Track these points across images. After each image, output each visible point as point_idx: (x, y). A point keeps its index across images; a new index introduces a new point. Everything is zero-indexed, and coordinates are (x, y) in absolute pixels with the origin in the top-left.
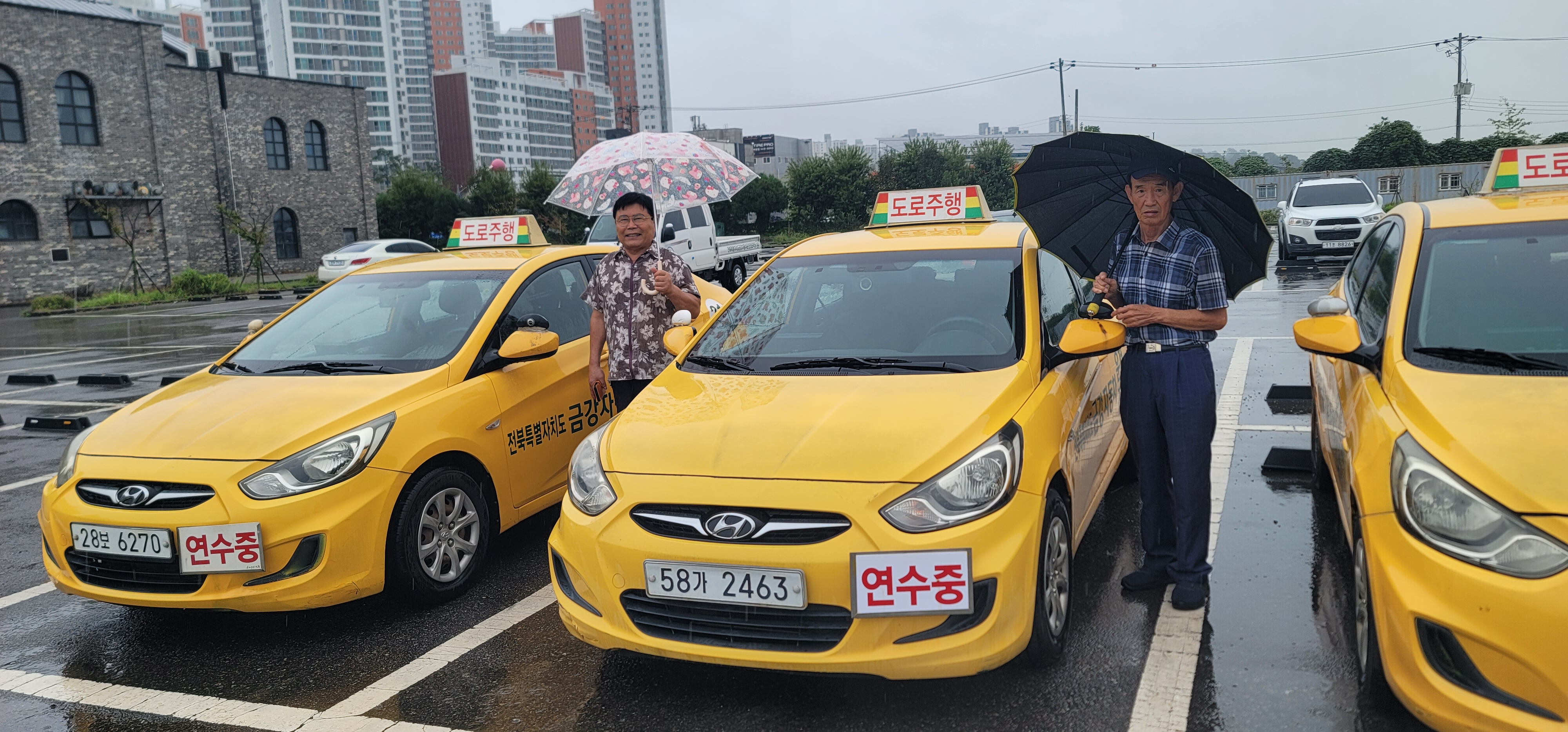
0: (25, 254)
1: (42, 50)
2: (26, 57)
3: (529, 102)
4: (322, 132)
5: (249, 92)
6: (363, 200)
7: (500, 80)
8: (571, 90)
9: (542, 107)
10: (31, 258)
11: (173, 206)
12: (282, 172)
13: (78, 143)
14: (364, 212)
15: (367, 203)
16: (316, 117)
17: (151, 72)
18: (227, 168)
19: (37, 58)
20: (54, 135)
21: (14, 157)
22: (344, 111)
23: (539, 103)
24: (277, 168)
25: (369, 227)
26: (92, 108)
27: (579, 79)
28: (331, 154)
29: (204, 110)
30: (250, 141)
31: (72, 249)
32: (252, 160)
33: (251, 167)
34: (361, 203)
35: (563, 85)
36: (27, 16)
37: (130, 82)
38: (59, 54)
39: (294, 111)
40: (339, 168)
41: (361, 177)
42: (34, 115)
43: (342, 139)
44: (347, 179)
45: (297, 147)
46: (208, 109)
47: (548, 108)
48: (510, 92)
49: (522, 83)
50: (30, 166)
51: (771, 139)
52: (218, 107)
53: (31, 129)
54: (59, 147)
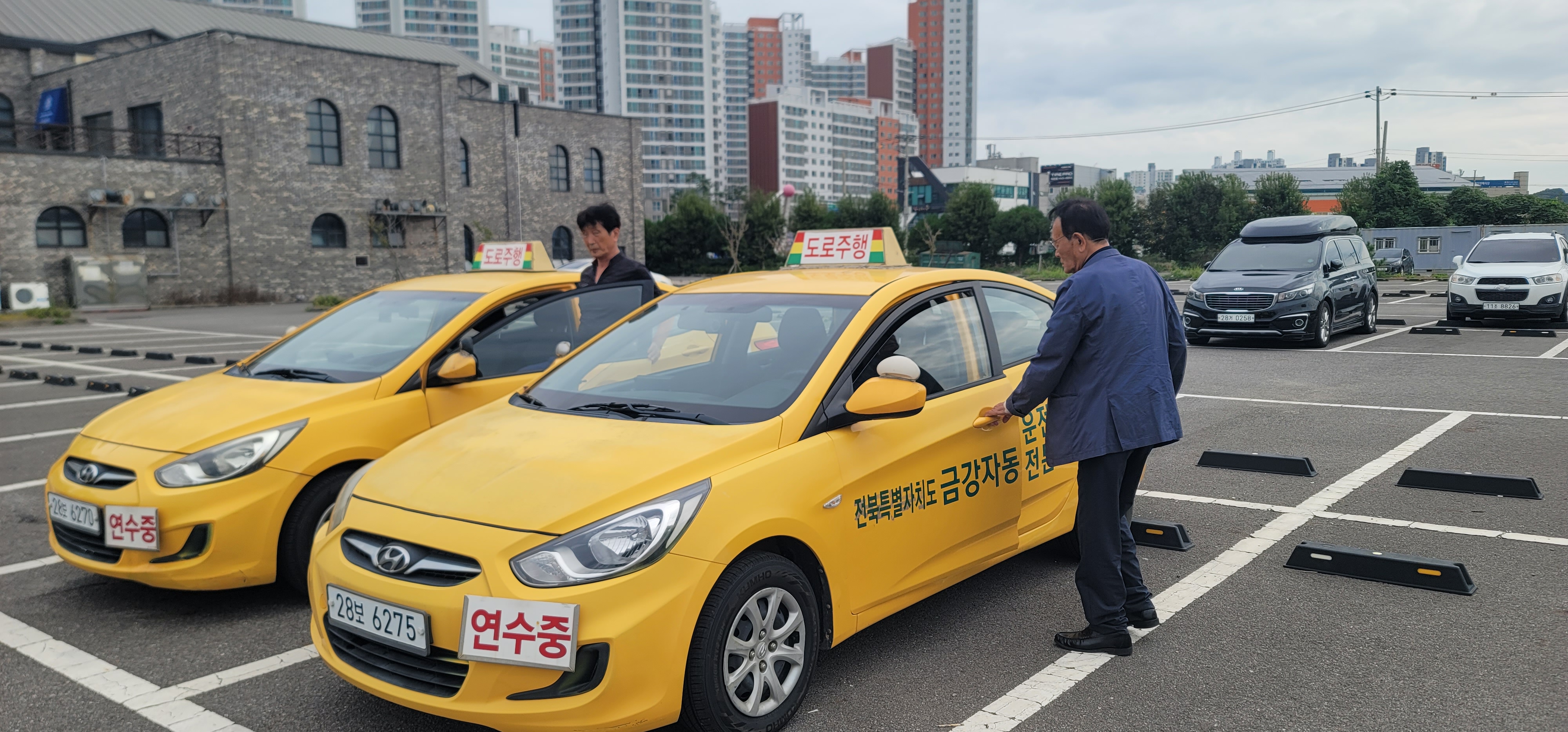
0: (334, 258)
1: (359, 88)
2: (346, 93)
3: (835, 129)
4: (600, 158)
5: (539, 122)
6: (632, 221)
7: (810, 108)
8: (877, 118)
9: (847, 134)
10: (339, 262)
11: (456, 222)
12: (563, 194)
13: (383, 166)
14: (633, 232)
15: (636, 224)
16: (596, 145)
17: (446, 106)
18: (516, 189)
19: (354, 94)
20: (364, 159)
21: (331, 177)
22: (621, 139)
23: (845, 130)
24: (559, 190)
25: (636, 245)
26: (397, 137)
27: (886, 107)
28: (607, 178)
29: (501, 138)
30: (537, 166)
31: (371, 256)
32: (537, 183)
33: (536, 188)
34: (630, 224)
35: (870, 112)
36: (348, 59)
37: (428, 114)
38: (372, 91)
39: (576, 139)
40: (613, 191)
41: (632, 201)
42: (349, 143)
43: (617, 165)
44: (620, 202)
45: (577, 172)
46: (503, 137)
47: (854, 134)
48: (818, 120)
49: (830, 111)
50: (343, 185)
51: (1071, 168)
52: (511, 136)
53: (346, 154)
54: (367, 170)
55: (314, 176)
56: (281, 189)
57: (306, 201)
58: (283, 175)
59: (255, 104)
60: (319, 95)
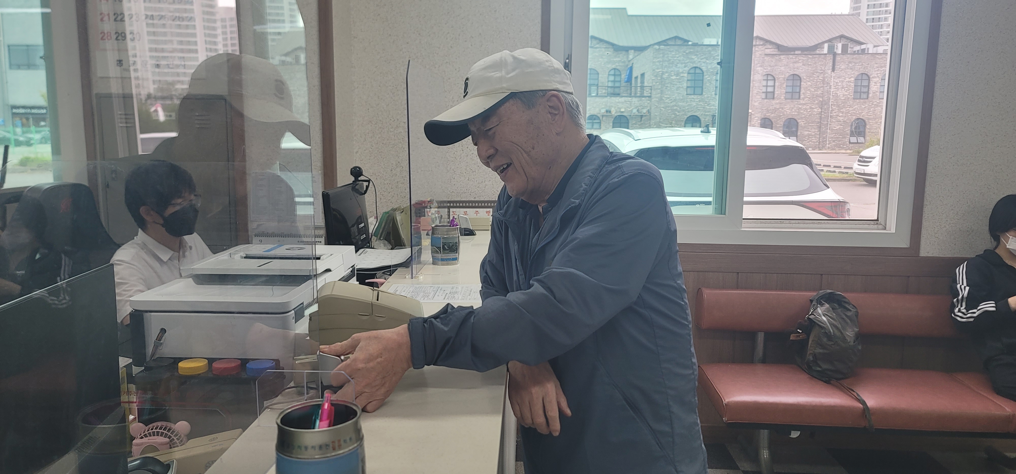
5: (850, 62)
12: (862, 101)
18: (829, 99)
19: (711, 64)
24: (860, 98)
30: (846, 86)
32: (844, 95)
33: (843, 98)
39: (876, 69)
46: (824, 72)
52: (829, 72)
53: (704, 90)
55: (688, 100)
56: (673, 106)
57: (683, 111)
58: (675, 100)
59: (666, 72)
60: (695, 65)
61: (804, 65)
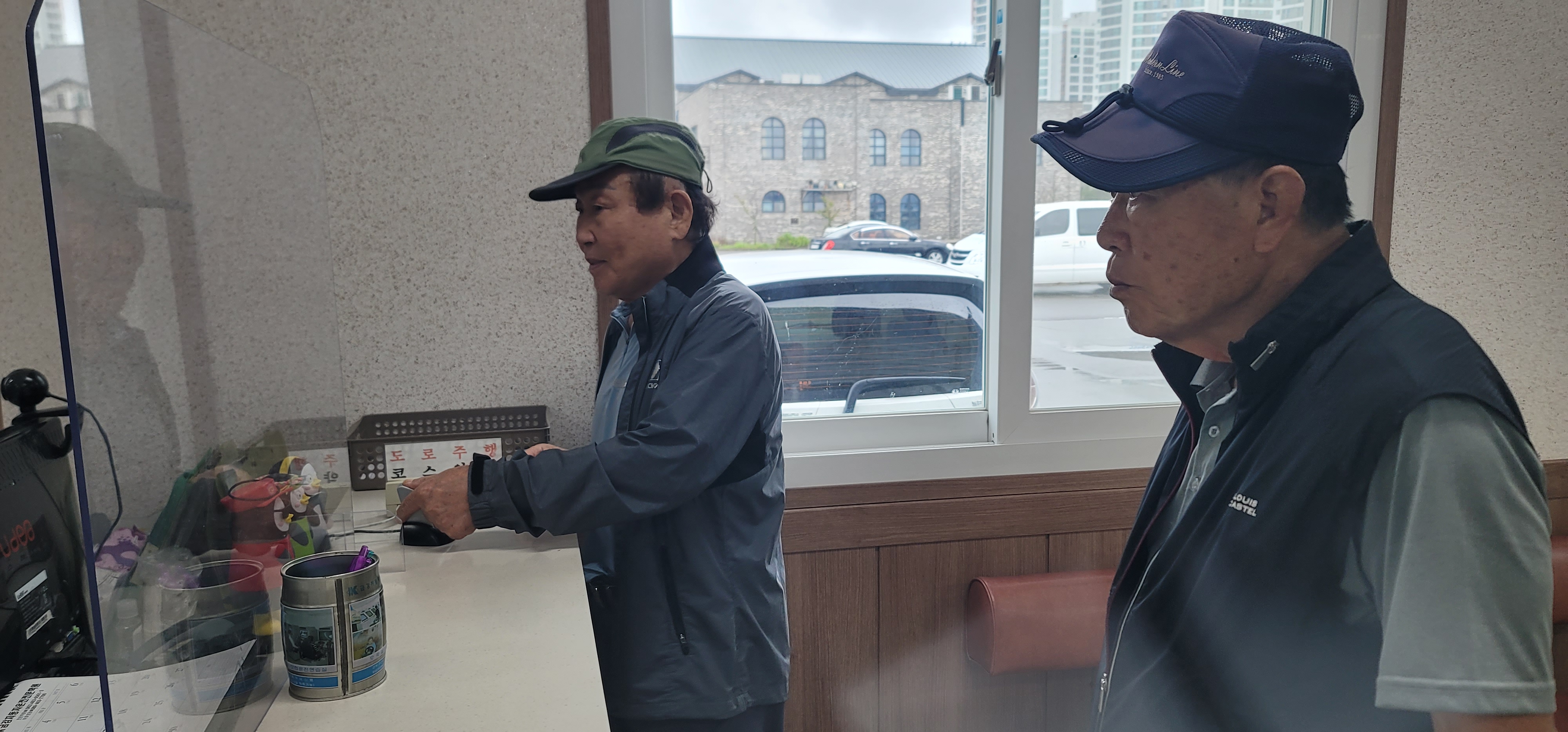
0: (776, 220)
1: (798, 108)
2: (789, 112)
10: (779, 222)
11: (864, 194)
13: (813, 158)
17: (860, 114)
18: (959, 166)
19: (795, 113)
20: (800, 154)
21: (776, 167)
26: (824, 138)
29: (948, 127)
31: (802, 218)
32: (979, 160)
33: (978, 164)
37: (847, 121)
38: (807, 109)
42: (790, 144)
50: (784, 172)
52: (958, 126)
53: (787, 152)
54: (801, 161)
55: (765, 167)
56: (744, 176)
57: (759, 183)
58: (746, 167)
59: (730, 125)
60: (771, 115)
61: (923, 115)
